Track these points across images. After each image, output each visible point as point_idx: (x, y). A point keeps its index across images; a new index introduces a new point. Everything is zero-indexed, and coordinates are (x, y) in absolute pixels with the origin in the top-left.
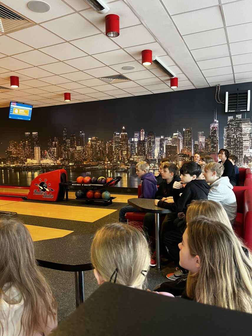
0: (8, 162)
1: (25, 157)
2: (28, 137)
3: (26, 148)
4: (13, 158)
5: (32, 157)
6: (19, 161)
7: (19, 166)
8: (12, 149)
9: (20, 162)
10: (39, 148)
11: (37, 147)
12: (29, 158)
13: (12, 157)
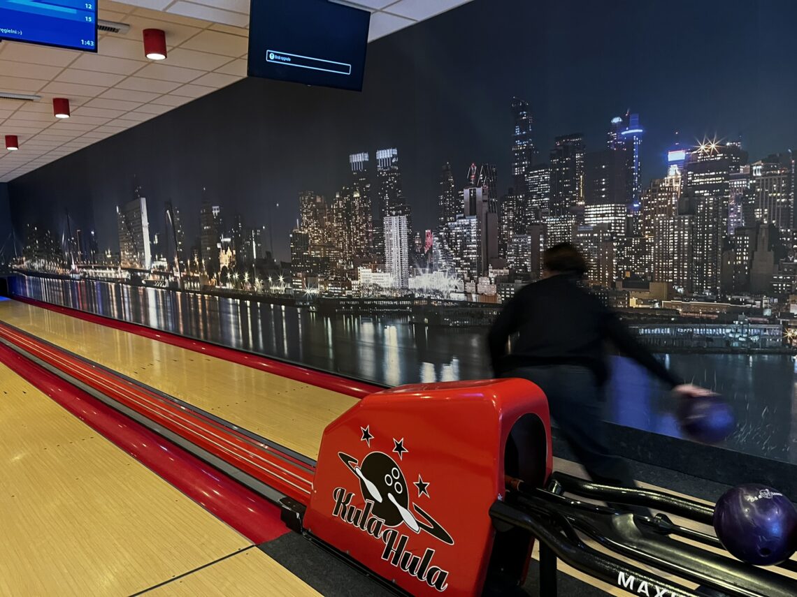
0: (297, 277)
1: (353, 259)
2: (360, 174)
3: (355, 224)
4: (311, 264)
5: (377, 259)
6: (332, 274)
7: (331, 294)
8: (308, 228)
9: (336, 279)
10: (404, 218)
11: (396, 215)
12: (365, 263)
13: (309, 257)
